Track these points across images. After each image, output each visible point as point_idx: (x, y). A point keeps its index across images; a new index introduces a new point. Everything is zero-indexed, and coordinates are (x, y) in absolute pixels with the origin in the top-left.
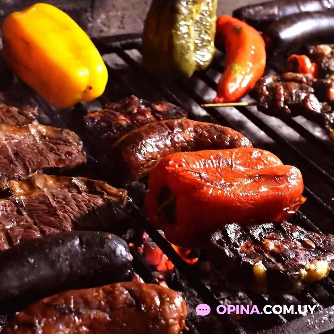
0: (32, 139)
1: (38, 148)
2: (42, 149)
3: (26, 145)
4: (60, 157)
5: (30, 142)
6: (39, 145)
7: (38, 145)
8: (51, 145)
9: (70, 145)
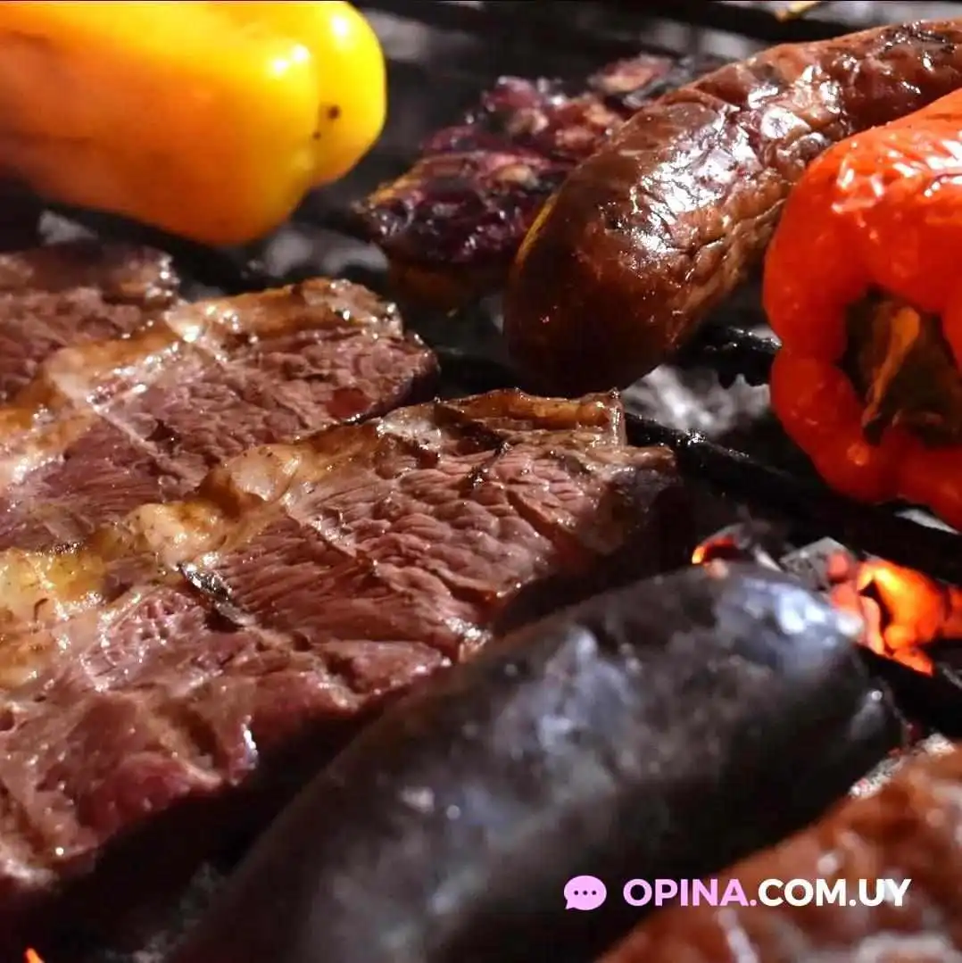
0: (197, 365)
1: (232, 385)
2: (252, 382)
3: (185, 392)
4: (336, 383)
5: (193, 374)
6: (234, 371)
7: (229, 375)
8: (279, 357)
9: (350, 330)
